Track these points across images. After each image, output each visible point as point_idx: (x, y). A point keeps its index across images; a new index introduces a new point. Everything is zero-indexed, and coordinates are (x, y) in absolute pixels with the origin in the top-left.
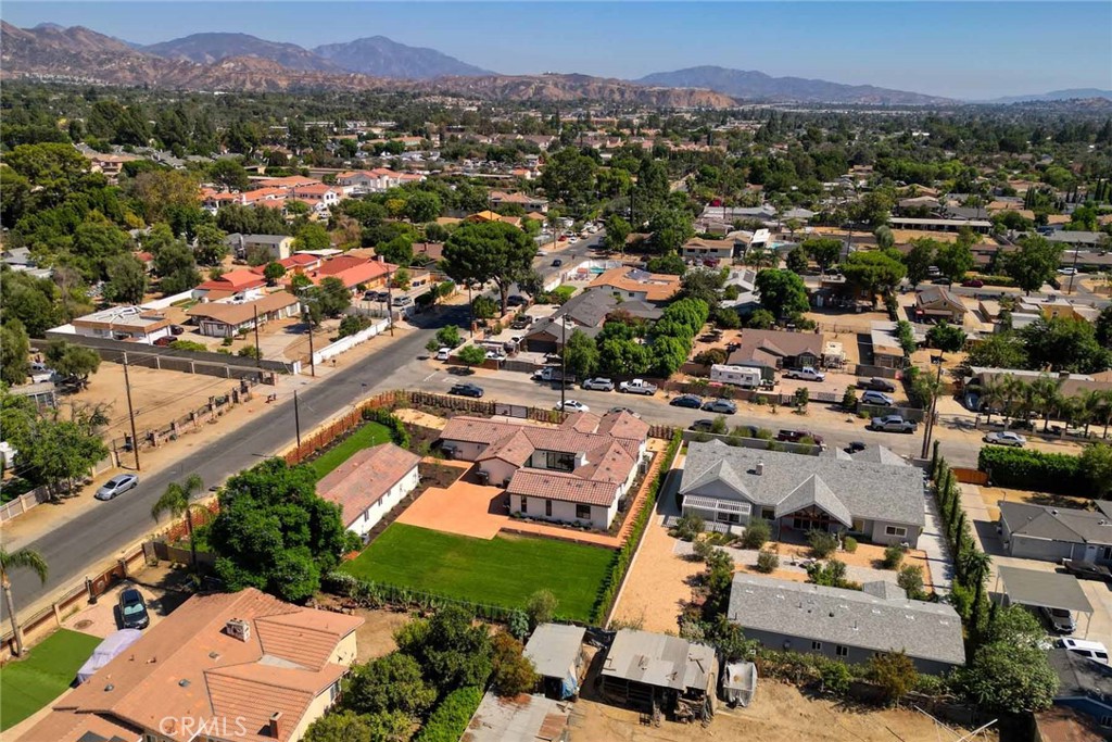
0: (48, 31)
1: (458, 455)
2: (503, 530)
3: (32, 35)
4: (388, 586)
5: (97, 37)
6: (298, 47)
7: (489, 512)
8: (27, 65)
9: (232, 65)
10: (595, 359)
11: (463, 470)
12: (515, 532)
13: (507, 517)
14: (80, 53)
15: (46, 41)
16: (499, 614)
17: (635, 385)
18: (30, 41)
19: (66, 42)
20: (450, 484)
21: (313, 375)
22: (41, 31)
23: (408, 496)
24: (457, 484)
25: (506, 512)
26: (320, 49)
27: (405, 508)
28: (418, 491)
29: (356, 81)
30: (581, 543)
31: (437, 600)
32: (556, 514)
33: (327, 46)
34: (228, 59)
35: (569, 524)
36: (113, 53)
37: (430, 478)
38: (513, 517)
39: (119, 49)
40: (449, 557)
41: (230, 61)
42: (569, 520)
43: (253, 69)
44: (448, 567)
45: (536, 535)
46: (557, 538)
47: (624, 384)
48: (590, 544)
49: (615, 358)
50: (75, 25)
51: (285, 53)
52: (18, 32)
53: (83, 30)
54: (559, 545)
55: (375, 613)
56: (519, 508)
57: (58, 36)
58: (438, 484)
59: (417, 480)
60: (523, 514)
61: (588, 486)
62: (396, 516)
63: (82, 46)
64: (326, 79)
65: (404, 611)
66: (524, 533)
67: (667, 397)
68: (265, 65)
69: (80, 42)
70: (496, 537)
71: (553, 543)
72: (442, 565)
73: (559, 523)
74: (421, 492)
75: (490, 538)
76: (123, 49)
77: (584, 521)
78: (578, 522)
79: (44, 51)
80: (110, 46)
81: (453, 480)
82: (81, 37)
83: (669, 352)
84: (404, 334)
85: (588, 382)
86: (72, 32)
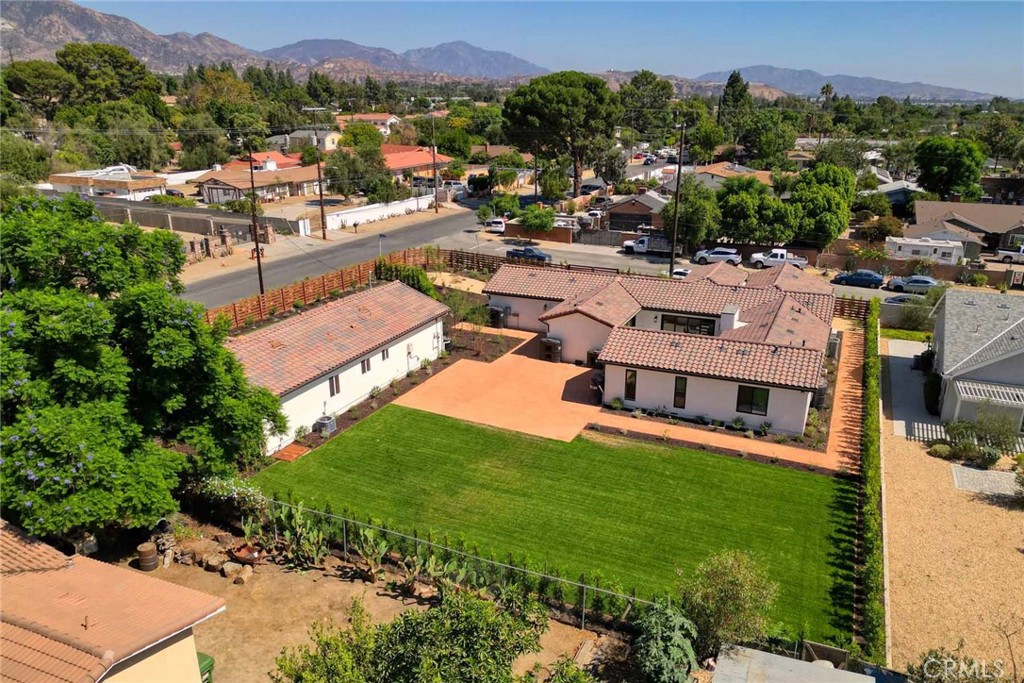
0: (180, 37)
1: (512, 320)
2: (592, 427)
3: (167, 41)
4: (337, 517)
5: (221, 42)
6: (389, 51)
7: (564, 398)
8: (161, 65)
9: (332, 65)
10: (715, 218)
11: (519, 340)
12: (618, 432)
13: (600, 408)
14: (204, 55)
15: (178, 45)
16: (598, 604)
17: (775, 256)
18: (165, 45)
19: (194, 47)
20: (496, 357)
21: (324, 237)
22: (175, 38)
23: (424, 368)
24: (509, 358)
25: (596, 399)
26: (408, 53)
27: (414, 384)
28: (441, 364)
29: (437, 79)
30: (754, 458)
31: (446, 557)
32: (694, 404)
33: (413, 50)
34: (329, 60)
35: (722, 424)
36: (232, 56)
37: (465, 348)
38: (609, 408)
39: (239, 53)
40: (486, 466)
41: (331, 62)
42: (720, 417)
43: (350, 69)
44: (482, 486)
45: (659, 440)
46: (702, 447)
47: (758, 256)
48: (774, 461)
49: (746, 217)
50: (201, 32)
51: (378, 56)
52: (156, 39)
53: (209, 36)
54: (711, 460)
55: (302, 578)
56: (621, 391)
57: (188, 41)
58: (477, 356)
59: (442, 346)
60: (629, 403)
61: (760, 354)
62: (396, 395)
63: (208, 50)
64: (412, 77)
65: (366, 577)
66: (633, 435)
67: (824, 274)
68: (360, 65)
69: (206, 46)
70: (579, 438)
71: (695, 454)
72: (468, 482)
73: (699, 421)
74: (447, 365)
75: (569, 440)
76: (242, 52)
77: (753, 419)
78: (738, 420)
79: (175, 53)
80: (231, 51)
81: (502, 353)
82: (207, 42)
83: (829, 210)
84: (451, 213)
85: (702, 253)
86: (199, 38)
